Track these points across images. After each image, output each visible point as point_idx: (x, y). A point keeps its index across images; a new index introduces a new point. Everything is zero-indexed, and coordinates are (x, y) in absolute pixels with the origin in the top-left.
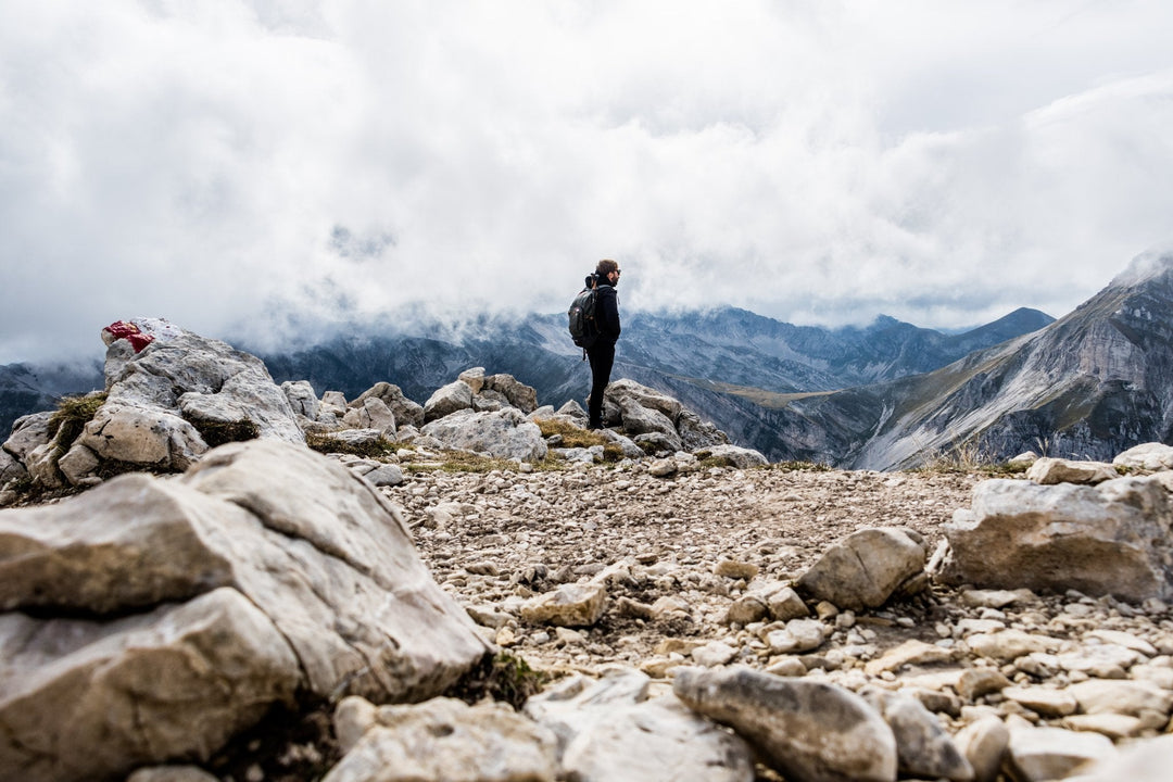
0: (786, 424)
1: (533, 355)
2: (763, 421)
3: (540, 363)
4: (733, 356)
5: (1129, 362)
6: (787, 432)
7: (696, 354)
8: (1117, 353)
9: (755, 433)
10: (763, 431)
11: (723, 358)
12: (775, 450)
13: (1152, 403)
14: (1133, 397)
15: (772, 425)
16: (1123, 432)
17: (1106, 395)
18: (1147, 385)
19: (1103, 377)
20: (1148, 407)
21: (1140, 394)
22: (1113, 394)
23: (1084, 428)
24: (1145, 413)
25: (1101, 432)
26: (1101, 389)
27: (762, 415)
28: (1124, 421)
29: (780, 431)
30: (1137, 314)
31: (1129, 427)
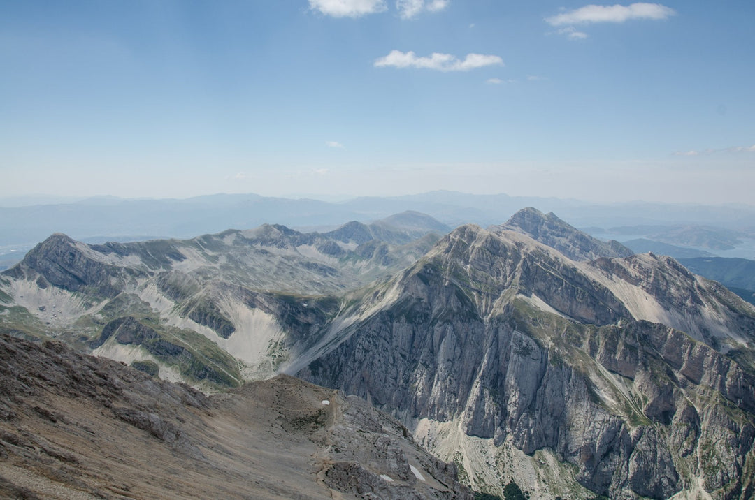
0: (299, 312)
1: (182, 278)
2: (290, 311)
3: (186, 281)
5: (423, 291)
6: (299, 315)
7: (267, 260)
8: (419, 287)
9: (286, 316)
10: (289, 315)
12: (293, 325)
13: (429, 307)
14: (423, 305)
15: (293, 313)
16: (417, 320)
17: (414, 304)
18: (429, 300)
19: (414, 296)
20: (428, 309)
21: (426, 304)
22: (417, 303)
23: (403, 318)
24: (427, 311)
25: (409, 320)
26: (413, 301)
27: (289, 308)
28: (419, 315)
29: (296, 315)
30: (428, 271)
31: (420, 317)
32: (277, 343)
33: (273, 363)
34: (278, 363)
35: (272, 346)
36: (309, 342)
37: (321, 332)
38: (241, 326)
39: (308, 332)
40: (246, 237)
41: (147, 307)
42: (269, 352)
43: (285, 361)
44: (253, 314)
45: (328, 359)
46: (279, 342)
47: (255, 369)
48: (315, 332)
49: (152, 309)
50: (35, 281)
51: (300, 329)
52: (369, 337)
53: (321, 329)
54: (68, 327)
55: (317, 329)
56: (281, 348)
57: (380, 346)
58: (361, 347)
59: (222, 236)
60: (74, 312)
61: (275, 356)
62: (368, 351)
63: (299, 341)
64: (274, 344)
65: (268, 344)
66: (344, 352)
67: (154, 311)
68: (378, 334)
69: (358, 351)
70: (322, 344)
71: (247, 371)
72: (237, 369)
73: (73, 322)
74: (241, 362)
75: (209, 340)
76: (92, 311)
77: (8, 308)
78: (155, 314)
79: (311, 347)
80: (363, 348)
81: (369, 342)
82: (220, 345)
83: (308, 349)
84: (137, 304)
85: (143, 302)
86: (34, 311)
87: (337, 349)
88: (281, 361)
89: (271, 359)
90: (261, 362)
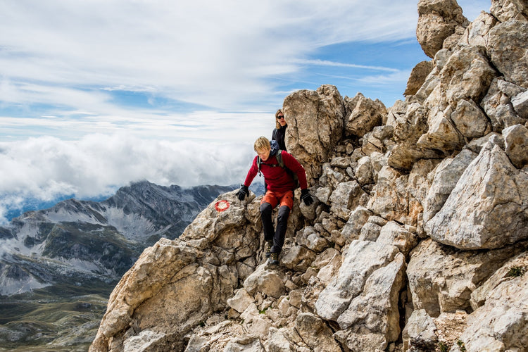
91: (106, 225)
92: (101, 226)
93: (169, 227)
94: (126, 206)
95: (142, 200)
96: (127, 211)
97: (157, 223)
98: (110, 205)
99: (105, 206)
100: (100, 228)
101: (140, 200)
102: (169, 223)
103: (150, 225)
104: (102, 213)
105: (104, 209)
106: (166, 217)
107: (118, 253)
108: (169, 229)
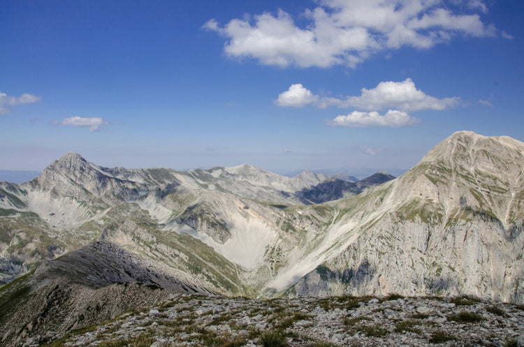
0: (295, 219)
2: (285, 218)
4: (264, 190)
5: (432, 192)
6: (295, 222)
8: (428, 188)
9: (281, 223)
10: (284, 222)
11: (260, 191)
12: (290, 231)
14: (435, 205)
15: (289, 220)
16: (432, 219)
17: (425, 205)
18: (439, 201)
19: (423, 197)
20: (440, 209)
21: (437, 204)
22: (428, 204)
23: (418, 218)
24: (440, 212)
25: (424, 219)
26: (423, 202)
27: (284, 215)
28: (433, 215)
29: (292, 222)
30: (434, 172)
31: (435, 217)
32: (274, 248)
33: (272, 268)
34: (277, 267)
35: (269, 252)
36: (307, 248)
37: (318, 238)
38: (237, 233)
39: (305, 238)
40: (230, 173)
41: (146, 214)
42: (266, 257)
43: (283, 266)
44: (248, 222)
45: (336, 263)
46: (276, 248)
47: (253, 274)
48: (312, 238)
49: (150, 216)
50: (49, 192)
51: (297, 235)
52: (382, 238)
53: (317, 235)
54: (71, 230)
55: (314, 236)
56: (278, 254)
57: (396, 248)
58: (374, 249)
59: (210, 171)
60: (80, 219)
61: (273, 262)
62: (384, 254)
63: (296, 247)
64: (270, 250)
65: (265, 250)
66: (352, 255)
67: (152, 218)
68: (392, 235)
69: (371, 254)
70: (321, 249)
71: (246, 276)
72: (235, 274)
73: (77, 227)
74: (239, 267)
75: (206, 245)
76: (95, 218)
77: (20, 212)
78: (153, 221)
79: (310, 253)
80: (377, 250)
81: (384, 244)
82: (216, 250)
83: (307, 255)
84: (136, 211)
85: (143, 210)
86: (44, 217)
87: (345, 252)
88: (280, 266)
89: (269, 265)
90: (259, 267)
91: (24, 210)
92: (17, 212)
93: (108, 210)
94: (54, 188)
95: (74, 178)
96: (55, 193)
97: (94, 207)
98: (33, 187)
99: (25, 188)
100: (14, 214)
101: (72, 180)
102: (108, 206)
103: (84, 211)
104: (21, 197)
105: (25, 193)
106: (104, 199)
107: (31, 242)
108: (108, 213)
